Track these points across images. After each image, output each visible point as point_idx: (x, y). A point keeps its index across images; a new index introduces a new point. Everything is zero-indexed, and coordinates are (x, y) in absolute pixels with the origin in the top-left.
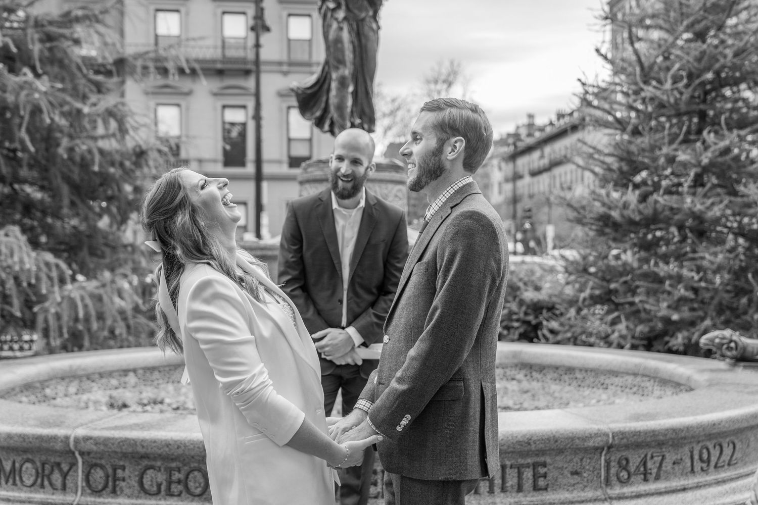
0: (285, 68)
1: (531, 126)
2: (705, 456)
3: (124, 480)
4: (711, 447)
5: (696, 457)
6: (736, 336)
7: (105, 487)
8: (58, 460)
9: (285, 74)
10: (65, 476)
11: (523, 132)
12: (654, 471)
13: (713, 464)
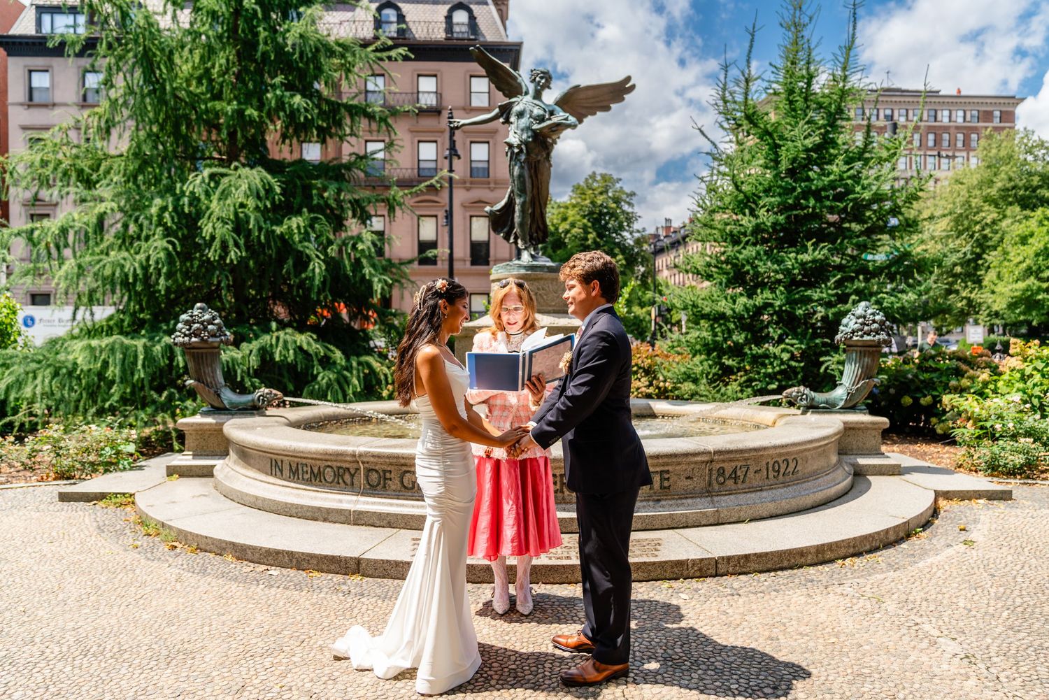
0: (468, 185)
1: (668, 228)
2: (777, 468)
3: (390, 479)
4: (781, 462)
5: (770, 469)
6: (807, 391)
7: (379, 484)
8: (348, 466)
9: (468, 189)
10: (352, 476)
11: (662, 233)
12: (742, 477)
13: (781, 473)
